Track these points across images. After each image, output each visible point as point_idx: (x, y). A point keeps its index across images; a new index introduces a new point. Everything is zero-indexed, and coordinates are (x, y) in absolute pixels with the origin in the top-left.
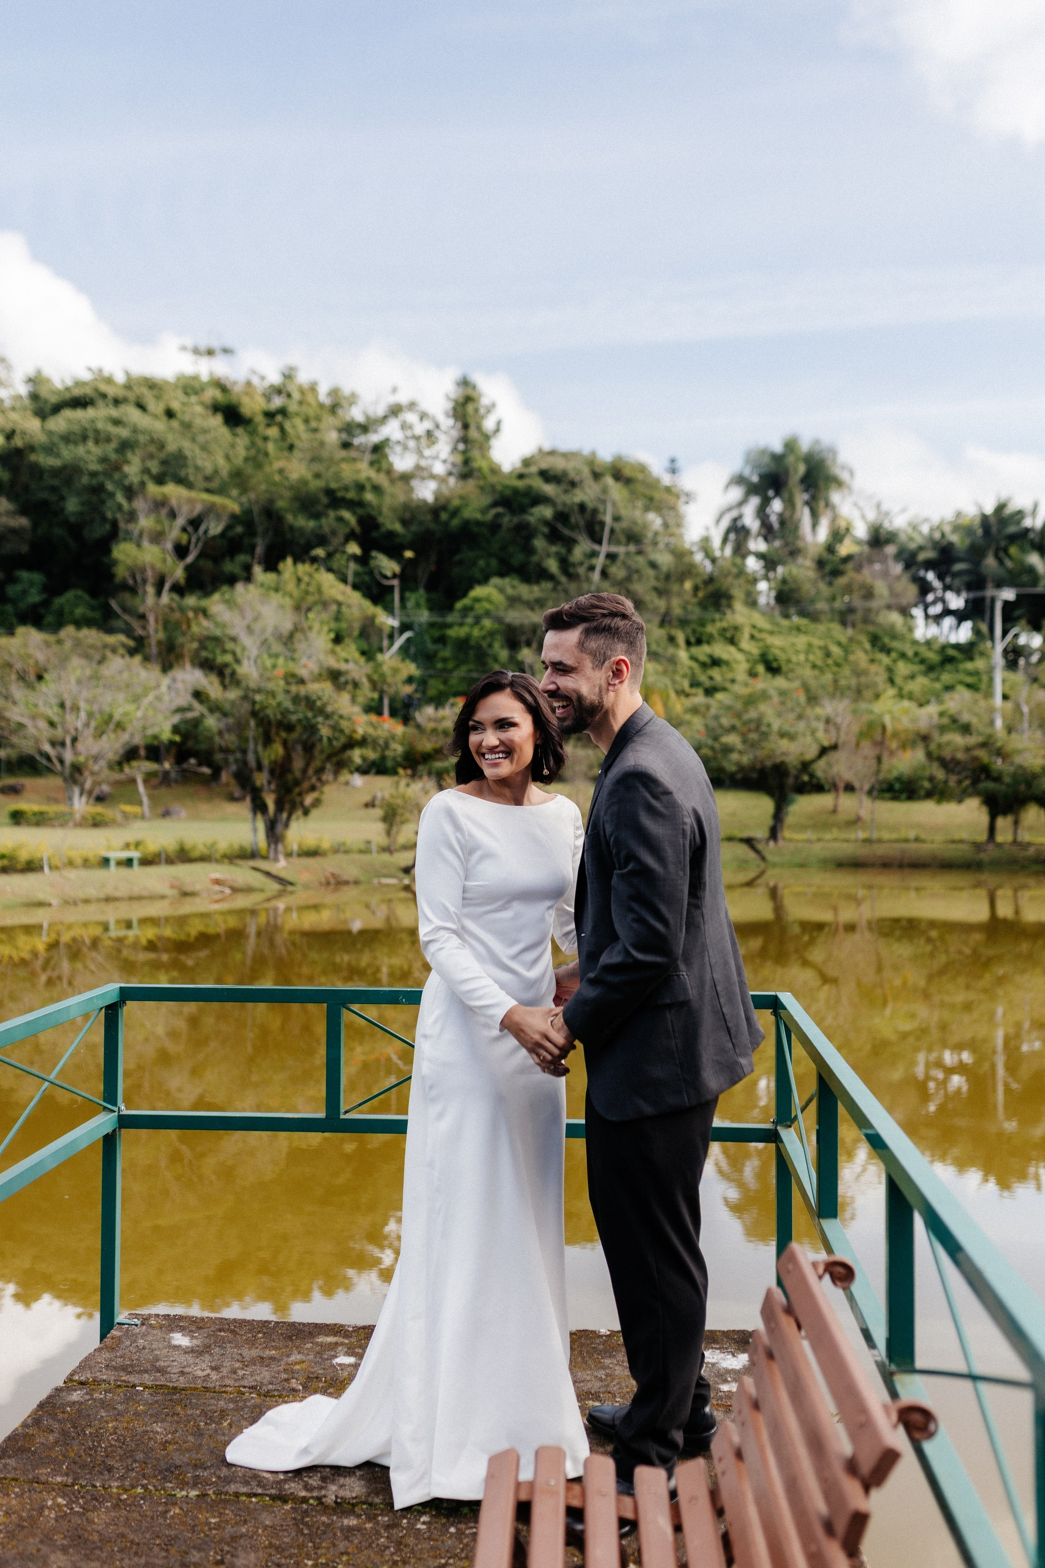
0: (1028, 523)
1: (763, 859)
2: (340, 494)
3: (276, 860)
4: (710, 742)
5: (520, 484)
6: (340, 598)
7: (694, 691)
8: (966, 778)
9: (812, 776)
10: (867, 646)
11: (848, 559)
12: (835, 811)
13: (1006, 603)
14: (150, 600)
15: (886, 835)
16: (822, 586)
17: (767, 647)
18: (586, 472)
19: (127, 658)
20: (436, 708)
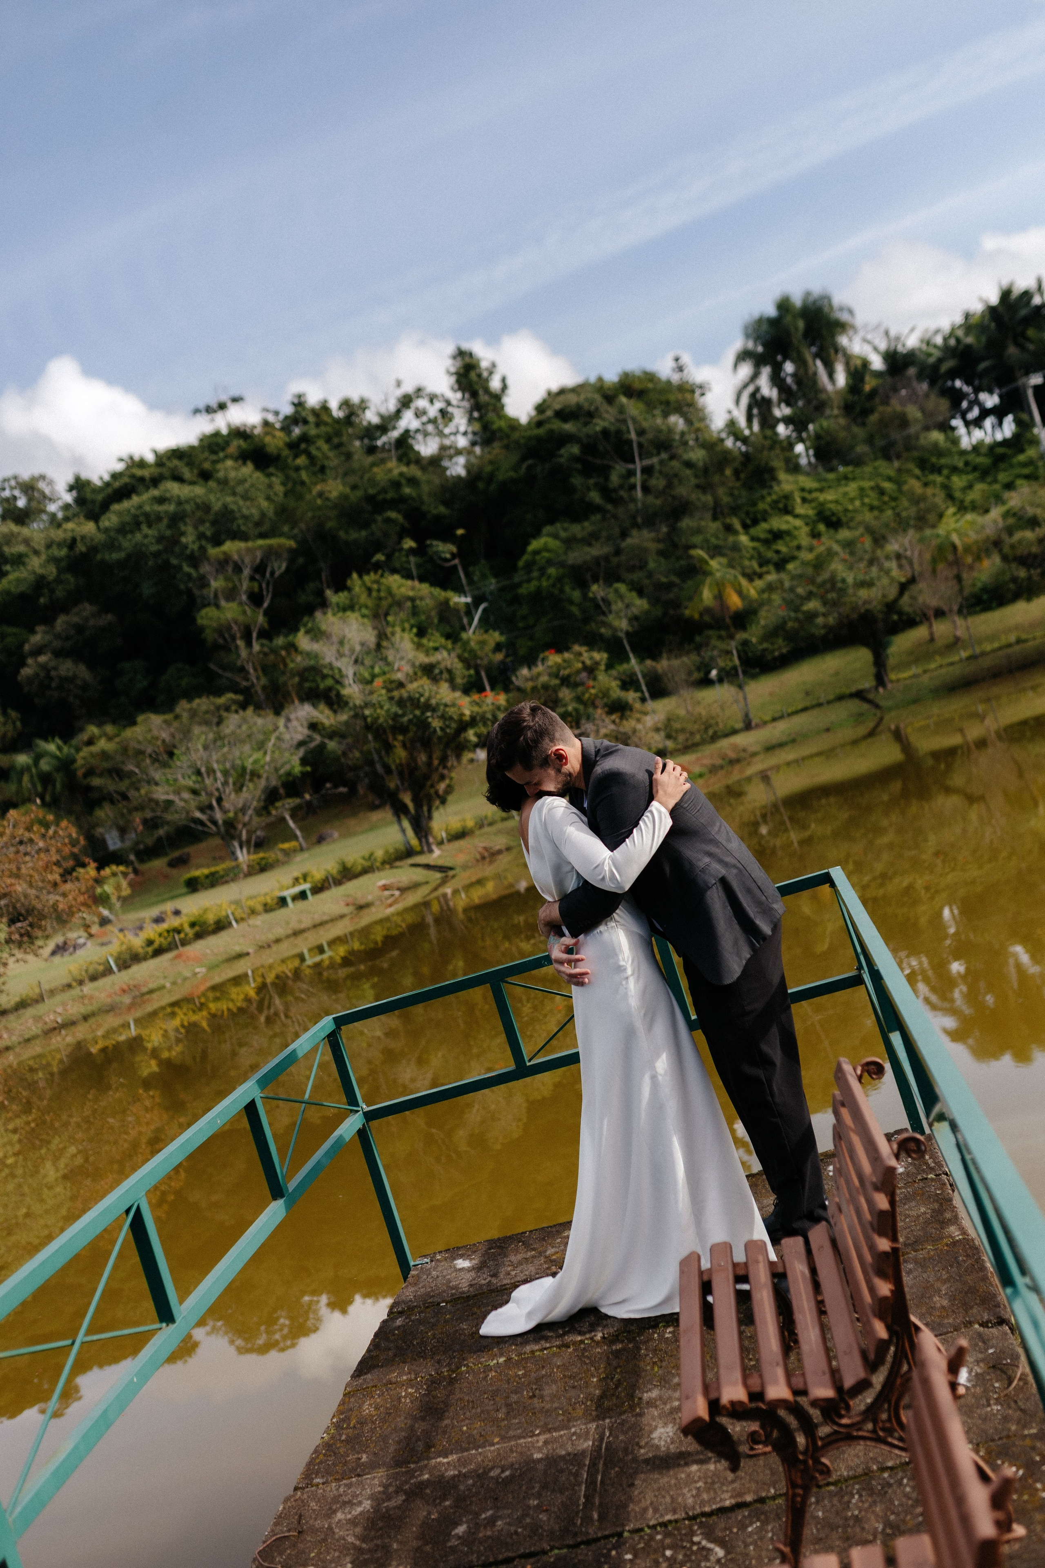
0: (1037, 301)
1: (877, 706)
2: (381, 497)
3: (431, 851)
4: (793, 614)
5: (541, 431)
6: (411, 594)
7: (764, 569)
9: (900, 613)
10: (917, 472)
11: (874, 393)
12: (932, 639)
13: (1036, 388)
14: (244, 653)
15: (988, 647)
16: (856, 430)
17: (822, 504)
18: (598, 398)
19: (241, 712)
20: (530, 668)
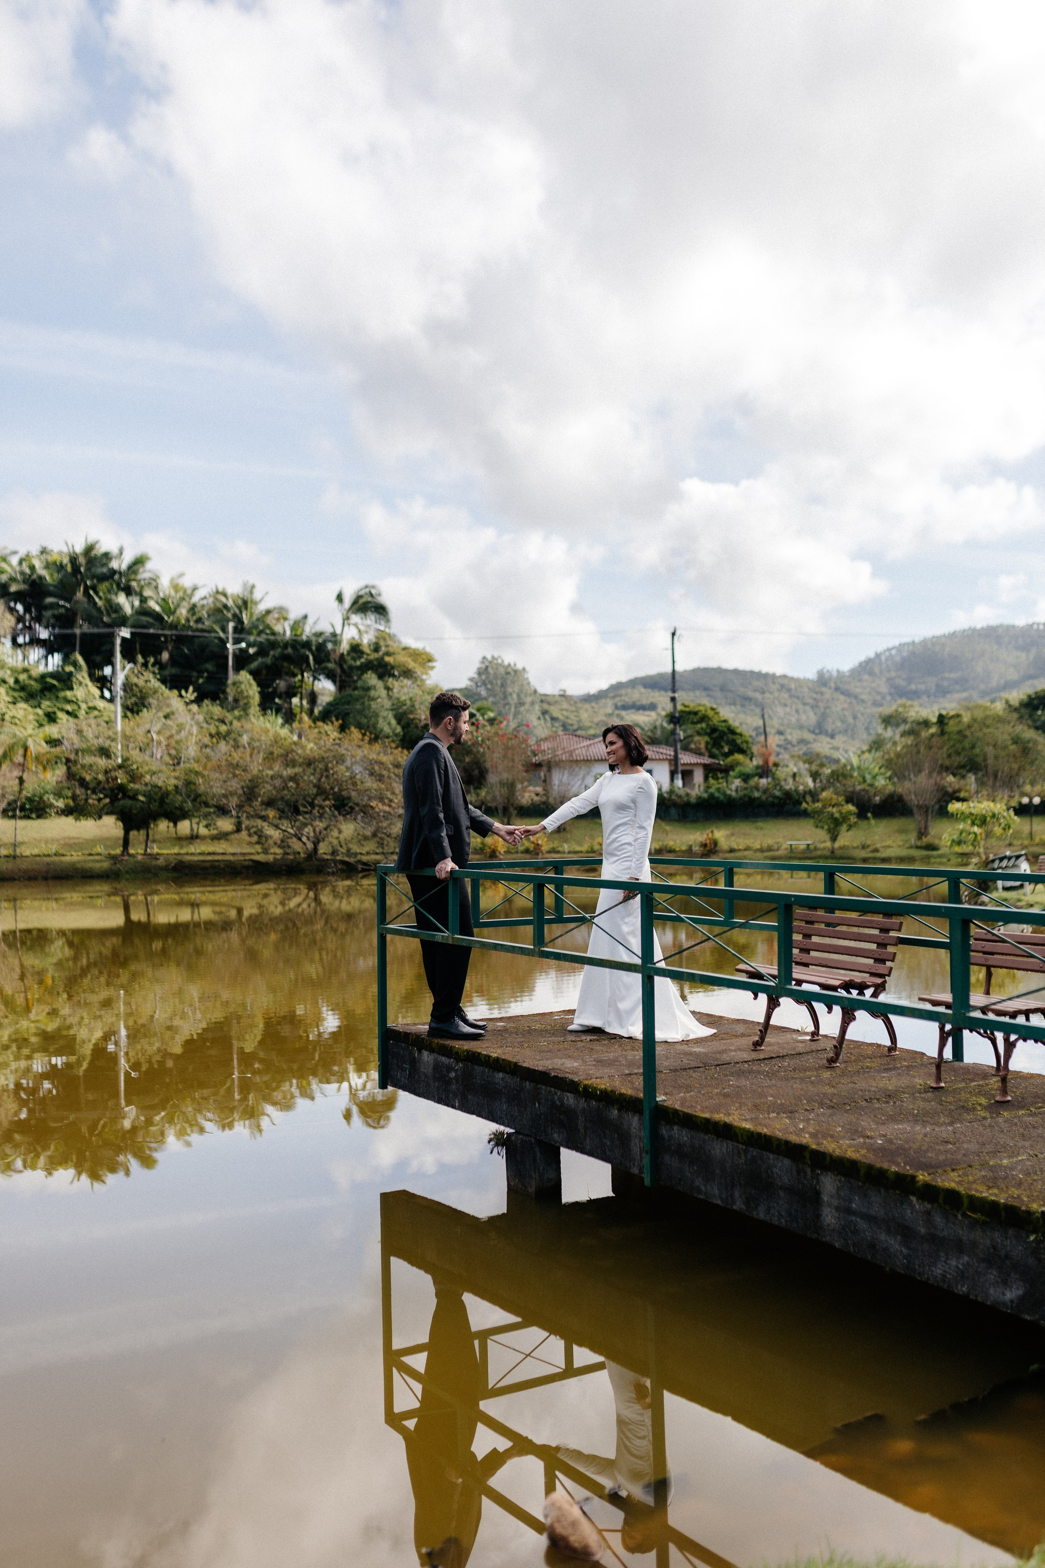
0: (114, 565)
8: (106, 796)
13: (124, 639)
15: (28, 851)
